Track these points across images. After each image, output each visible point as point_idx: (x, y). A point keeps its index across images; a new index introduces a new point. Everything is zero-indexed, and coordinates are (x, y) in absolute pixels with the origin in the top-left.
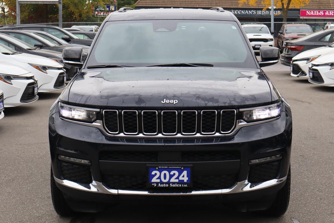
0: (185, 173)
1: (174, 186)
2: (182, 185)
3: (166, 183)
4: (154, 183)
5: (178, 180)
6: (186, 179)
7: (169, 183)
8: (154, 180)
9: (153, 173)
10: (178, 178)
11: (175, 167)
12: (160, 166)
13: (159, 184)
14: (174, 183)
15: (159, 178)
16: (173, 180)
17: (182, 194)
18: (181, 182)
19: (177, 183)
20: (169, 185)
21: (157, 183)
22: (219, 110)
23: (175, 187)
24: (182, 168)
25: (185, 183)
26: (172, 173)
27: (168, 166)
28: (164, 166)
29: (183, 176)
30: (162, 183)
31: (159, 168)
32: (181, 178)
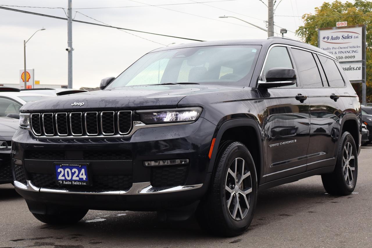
0: (83, 171)
1: (75, 183)
2: (82, 183)
3: (69, 181)
4: (60, 180)
5: (78, 178)
6: (84, 177)
7: (71, 180)
8: (60, 177)
9: (59, 170)
10: (78, 176)
11: (74, 165)
12: (63, 164)
13: (64, 181)
14: (75, 181)
15: (64, 175)
16: (75, 178)
17: (86, 193)
18: (81, 180)
19: (78, 181)
20: (72, 183)
21: (62, 180)
22: (116, 112)
23: (77, 185)
24: (80, 166)
25: (84, 181)
26: (73, 170)
27: (69, 164)
28: (66, 164)
29: (82, 175)
30: (66, 180)
31: (62, 166)
32: (81, 176)
